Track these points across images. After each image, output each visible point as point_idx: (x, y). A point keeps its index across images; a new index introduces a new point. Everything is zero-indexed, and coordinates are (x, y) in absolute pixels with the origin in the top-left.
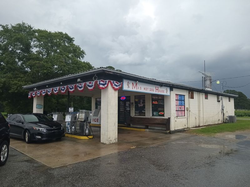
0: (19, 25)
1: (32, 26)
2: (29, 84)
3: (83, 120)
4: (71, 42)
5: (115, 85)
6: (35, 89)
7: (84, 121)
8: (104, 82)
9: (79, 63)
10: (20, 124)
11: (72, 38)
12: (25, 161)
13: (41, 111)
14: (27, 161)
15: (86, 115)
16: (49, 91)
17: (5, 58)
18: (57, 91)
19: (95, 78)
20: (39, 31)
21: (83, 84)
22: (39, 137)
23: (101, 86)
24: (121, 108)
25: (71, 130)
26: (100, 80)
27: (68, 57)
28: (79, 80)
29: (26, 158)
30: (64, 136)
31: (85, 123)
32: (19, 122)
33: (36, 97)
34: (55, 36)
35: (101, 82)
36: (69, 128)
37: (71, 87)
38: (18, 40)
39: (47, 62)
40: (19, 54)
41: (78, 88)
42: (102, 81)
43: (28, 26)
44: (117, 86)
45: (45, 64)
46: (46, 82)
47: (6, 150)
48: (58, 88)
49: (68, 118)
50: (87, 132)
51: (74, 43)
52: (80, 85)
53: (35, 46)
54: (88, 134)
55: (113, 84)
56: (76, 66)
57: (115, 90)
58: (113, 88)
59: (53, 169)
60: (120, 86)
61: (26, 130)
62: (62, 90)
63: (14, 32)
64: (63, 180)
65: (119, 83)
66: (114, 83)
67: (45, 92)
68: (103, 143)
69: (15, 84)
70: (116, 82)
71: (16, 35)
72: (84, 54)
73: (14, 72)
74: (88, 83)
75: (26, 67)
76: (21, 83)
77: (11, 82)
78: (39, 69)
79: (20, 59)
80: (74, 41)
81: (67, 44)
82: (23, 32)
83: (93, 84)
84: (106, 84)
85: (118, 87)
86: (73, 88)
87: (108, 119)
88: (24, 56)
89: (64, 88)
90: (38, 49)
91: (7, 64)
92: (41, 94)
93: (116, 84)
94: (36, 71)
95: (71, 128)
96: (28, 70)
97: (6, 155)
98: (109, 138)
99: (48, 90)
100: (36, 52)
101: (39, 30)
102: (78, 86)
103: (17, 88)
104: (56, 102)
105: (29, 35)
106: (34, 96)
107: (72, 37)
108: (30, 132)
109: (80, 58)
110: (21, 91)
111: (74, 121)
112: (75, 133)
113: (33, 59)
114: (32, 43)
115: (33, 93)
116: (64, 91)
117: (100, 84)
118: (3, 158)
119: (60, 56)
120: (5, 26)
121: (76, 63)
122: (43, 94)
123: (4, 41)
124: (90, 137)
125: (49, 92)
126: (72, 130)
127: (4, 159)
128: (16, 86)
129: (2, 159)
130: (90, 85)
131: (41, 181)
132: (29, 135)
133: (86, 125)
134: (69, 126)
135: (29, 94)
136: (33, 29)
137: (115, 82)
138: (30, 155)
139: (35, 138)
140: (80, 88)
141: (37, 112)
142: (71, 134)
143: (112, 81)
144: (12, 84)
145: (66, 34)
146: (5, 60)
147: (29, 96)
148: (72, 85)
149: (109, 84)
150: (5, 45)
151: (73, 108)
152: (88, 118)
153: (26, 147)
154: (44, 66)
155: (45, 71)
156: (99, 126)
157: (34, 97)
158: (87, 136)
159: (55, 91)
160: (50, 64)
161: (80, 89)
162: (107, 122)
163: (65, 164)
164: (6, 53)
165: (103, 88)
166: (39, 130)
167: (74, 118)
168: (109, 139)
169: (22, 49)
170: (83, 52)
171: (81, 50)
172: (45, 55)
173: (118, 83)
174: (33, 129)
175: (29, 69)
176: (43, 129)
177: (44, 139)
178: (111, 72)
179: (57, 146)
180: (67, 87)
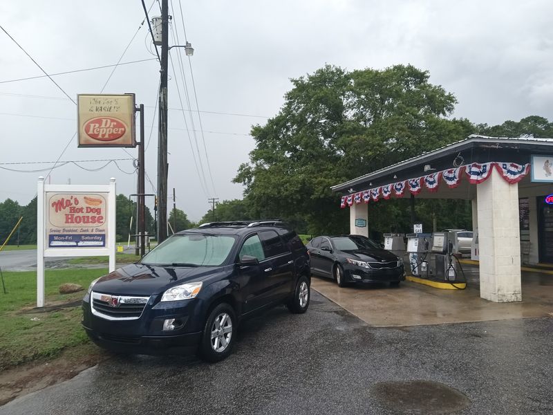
0: (321, 71)
1: (342, 69)
2: (343, 181)
3: (442, 250)
4: (422, 81)
5: (509, 171)
6: (351, 190)
7: (445, 252)
8: (479, 167)
9: (439, 126)
10: (327, 254)
11: (424, 73)
12: (335, 312)
13: (364, 232)
14: (336, 312)
15: (447, 240)
16: (375, 192)
17: (302, 138)
18: (388, 193)
19: (459, 162)
20: (357, 74)
21: (436, 176)
22: (359, 277)
23: (473, 177)
24: (548, 225)
25: (419, 270)
26: (471, 165)
27: (416, 117)
28: (427, 168)
29: (335, 308)
30: (404, 279)
31: (446, 256)
32: (326, 250)
33: (354, 205)
34: (387, 78)
35: (474, 169)
36: (416, 265)
37: (414, 184)
38: (320, 100)
39: (372, 134)
40: (323, 126)
41: (427, 184)
42: (475, 166)
43: (336, 69)
44: (514, 173)
45: (370, 138)
46: (368, 176)
47: (306, 290)
48: (390, 186)
49: (413, 246)
50: (452, 274)
51: (429, 83)
52: (431, 177)
53: (349, 107)
54: (454, 279)
55: (504, 170)
56: (434, 132)
57: (511, 182)
58: (505, 178)
59: (375, 328)
60: (524, 173)
61: (337, 264)
62: (397, 189)
63: (314, 88)
64: (388, 346)
65: (521, 166)
66: (505, 168)
67: (368, 196)
68: (486, 300)
69: (320, 183)
70: (512, 165)
71: (316, 94)
72: (453, 102)
73: (316, 160)
74: (446, 173)
75: (338, 149)
76: (330, 180)
77: (314, 180)
78: (359, 150)
79: (326, 136)
80: (428, 77)
81: (413, 88)
82: (329, 83)
83: (457, 174)
84: (484, 171)
85: (517, 176)
86: (417, 185)
87: (494, 248)
88: (334, 129)
89: (401, 185)
90: (355, 111)
91: (305, 148)
92: (362, 200)
93: (513, 169)
94: (353, 154)
95: (419, 266)
96: (341, 153)
97: (306, 298)
98: (499, 290)
99: (373, 190)
100: (354, 115)
101: (356, 72)
102: (426, 180)
103: (324, 190)
104: (401, 213)
105: (338, 87)
106: (349, 203)
107: (422, 71)
108: (342, 268)
109: (444, 114)
110: (331, 195)
111: (425, 251)
112: (429, 277)
113: (347, 132)
114: (345, 103)
115: (349, 199)
116: (401, 191)
117: (470, 172)
118: (303, 303)
119: (397, 117)
120: (298, 81)
121: (435, 126)
122: (366, 200)
123: (299, 108)
124: (459, 285)
125: (375, 195)
126: (422, 270)
127: (304, 305)
128: (321, 188)
129: (301, 304)
130: (451, 175)
131: (354, 341)
132: (342, 272)
133: (448, 260)
134: (414, 261)
135: (342, 200)
136: (345, 73)
137: (508, 165)
138: (342, 305)
139: (351, 278)
140: (431, 183)
141: (357, 232)
142: (419, 276)
143: (501, 164)
144: (315, 184)
145: (410, 68)
146: (303, 142)
147: (342, 204)
148: (416, 179)
149: (494, 170)
150: (300, 115)
151: (421, 225)
152: (451, 246)
153: (339, 293)
154: (366, 143)
155: (370, 153)
156: (476, 263)
157: (351, 205)
158: (452, 282)
159: (386, 192)
160: (379, 138)
161: (431, 187)
162: (493, 256)
163: (397, 324)
164: (303, 129)
165: (478, 182)
166: (357, 264)
167: (426, 246)
168: (500, 293)
169: (328, 116)
170: (451, 99)
171: (447, 94)
172: (369, 120)
173: (517, 167)
174: (347, 262)
175: (342, 151)
176: (364, 263)
177: (367, 281)
178: (495, 144)
179: (388, 295)
180: (406, 184)
